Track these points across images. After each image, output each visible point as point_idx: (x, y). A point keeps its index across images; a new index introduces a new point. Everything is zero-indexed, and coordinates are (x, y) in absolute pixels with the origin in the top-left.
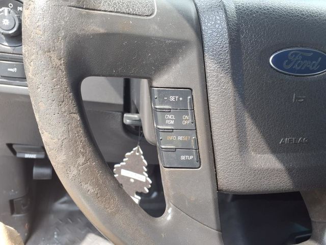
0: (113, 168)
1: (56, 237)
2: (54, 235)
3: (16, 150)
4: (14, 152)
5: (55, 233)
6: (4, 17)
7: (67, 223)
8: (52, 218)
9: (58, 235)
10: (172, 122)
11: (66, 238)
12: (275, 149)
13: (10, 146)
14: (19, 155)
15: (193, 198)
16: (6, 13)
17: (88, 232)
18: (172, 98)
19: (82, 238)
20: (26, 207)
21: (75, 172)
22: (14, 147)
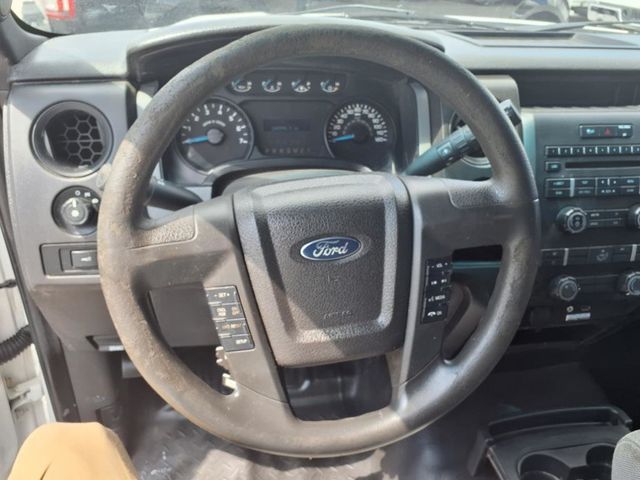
0: (215, 352)
1: (164, 458)
2: (161, 456)
3: (97, 342)
4: (96, 346)
5: (164, 453)
6: (73, 209)
7: (178, 437)
8: (156, 433)
9: (167, 455)
10: (224, 314)
11: (179, 458)
12: (321, 324)
13: (90, 339)
14: (102, 349)
15: (254, 375)
16: (75, 205)
17: (210, 448)
18: (221, 295)
19: (202, 457)
20: (118, 418)
21: (148, 364)
22: (95, 339)
